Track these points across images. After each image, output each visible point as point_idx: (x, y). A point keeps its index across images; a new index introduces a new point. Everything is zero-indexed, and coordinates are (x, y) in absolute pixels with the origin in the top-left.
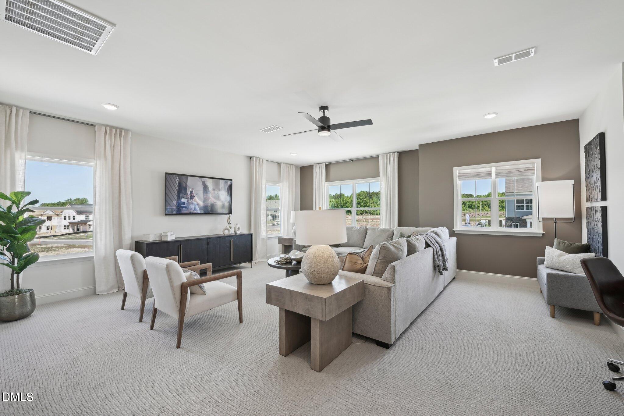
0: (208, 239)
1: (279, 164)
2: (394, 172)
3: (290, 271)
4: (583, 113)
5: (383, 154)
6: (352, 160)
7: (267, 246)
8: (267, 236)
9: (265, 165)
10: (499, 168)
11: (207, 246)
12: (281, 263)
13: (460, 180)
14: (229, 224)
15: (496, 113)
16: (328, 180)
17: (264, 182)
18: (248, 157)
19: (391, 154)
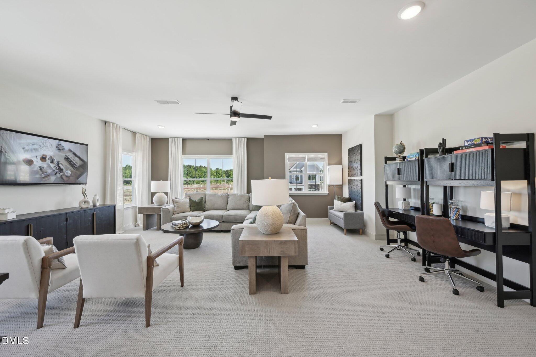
0: (67, 214)
1: (134, 134)
2: (244, 152)
3: (185, 235)
4: (346, 132)
5: (236, 138)
6: (208, 139)
7: (123, 217)
8: (123, 207)
9: (121, 132)
10: (309, 156)
11: (65, 223)
12: (182, 228)
13: (289, 162)
14: (84, 196)
15: (318, 125)
16: (184, 153)
17: (120, 150)
18: (102, 121)
19: (242, 138)
